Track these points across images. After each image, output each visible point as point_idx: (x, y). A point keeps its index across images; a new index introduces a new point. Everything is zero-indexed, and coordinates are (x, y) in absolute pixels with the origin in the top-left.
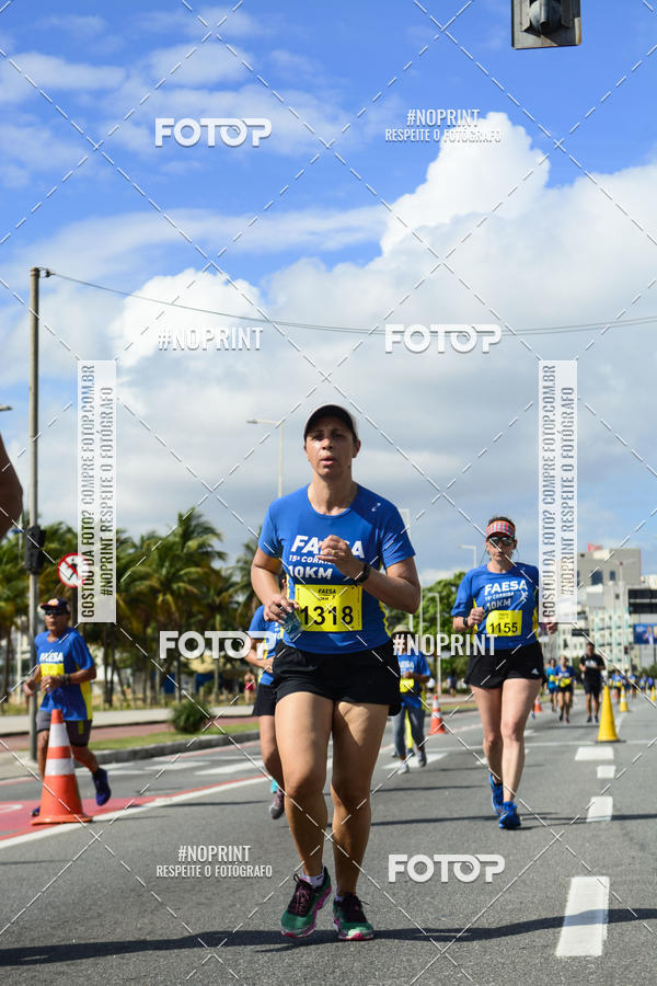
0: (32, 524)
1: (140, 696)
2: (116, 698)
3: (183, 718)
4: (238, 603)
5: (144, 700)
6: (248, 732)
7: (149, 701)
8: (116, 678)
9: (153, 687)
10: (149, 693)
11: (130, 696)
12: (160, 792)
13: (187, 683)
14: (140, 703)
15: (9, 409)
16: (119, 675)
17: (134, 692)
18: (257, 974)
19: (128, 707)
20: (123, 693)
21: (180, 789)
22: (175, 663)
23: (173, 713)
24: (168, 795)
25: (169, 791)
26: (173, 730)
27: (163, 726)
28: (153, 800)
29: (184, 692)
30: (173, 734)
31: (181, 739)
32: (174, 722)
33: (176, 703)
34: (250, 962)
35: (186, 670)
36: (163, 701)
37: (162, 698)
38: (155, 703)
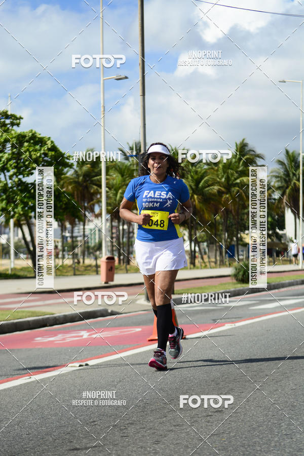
0: (142, 151)
1: (213, 260)
2: (198, 261)
3: (241, 273)
4: (275, 199)
5: (216, 263)
6: (284, 282)
7: (218, 262)
8: (197, 249)
9: (221, 254)
10: (218, 258)
11: (206, 259)
12: (228, 320)
13: (243, 251)
14: (213, 264)
15: (126, 78)
16: (199, 247)
17: (209, 257)
18: (294, 432)
19: (206, 267)
20: (202, 258)
21: (240, 318)
22: (235, 239)
23: (235, 270)
24: (232, 322)
25: (233, 320)
26: (235, 281)
27: (229, 278)
28: (223, 325)
29: (241, 257)
30: (235, 284)
31: (240, 286)
32: (235, 276)
33: (236, 264)
34: (289, 425)
35: (241, 243)
36: (227, 263)
37: (227, 260)
38: (222, 264)
